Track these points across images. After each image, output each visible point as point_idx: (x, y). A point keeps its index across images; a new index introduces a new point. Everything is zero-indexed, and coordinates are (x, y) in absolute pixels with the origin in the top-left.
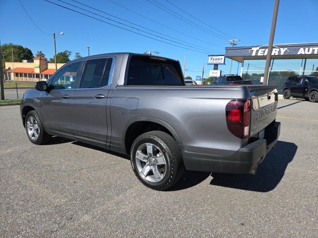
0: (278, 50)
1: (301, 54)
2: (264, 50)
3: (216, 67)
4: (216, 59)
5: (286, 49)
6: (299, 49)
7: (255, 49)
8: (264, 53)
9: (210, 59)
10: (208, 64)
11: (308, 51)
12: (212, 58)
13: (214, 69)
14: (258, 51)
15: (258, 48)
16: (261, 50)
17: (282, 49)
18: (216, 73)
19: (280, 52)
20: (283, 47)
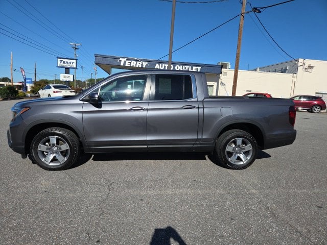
0: (141, 63)
1: (157, 68)
2: (130, 61)
3: (67, 70)
4: (67, 63)
5: (146, 63)
6: (156, 65)
7: (123, 60)
8: (130, 64)
9: (59, 62)
10: (58, 67)
11: (162, 67)
12: (61, 61)
13: (66, 73)
14: (125, 62)
15: (125, 59)
16: (127, 61)
17: (143, 63)
18: (69, 77)
19: (142, 65)
20: (145, 61)
